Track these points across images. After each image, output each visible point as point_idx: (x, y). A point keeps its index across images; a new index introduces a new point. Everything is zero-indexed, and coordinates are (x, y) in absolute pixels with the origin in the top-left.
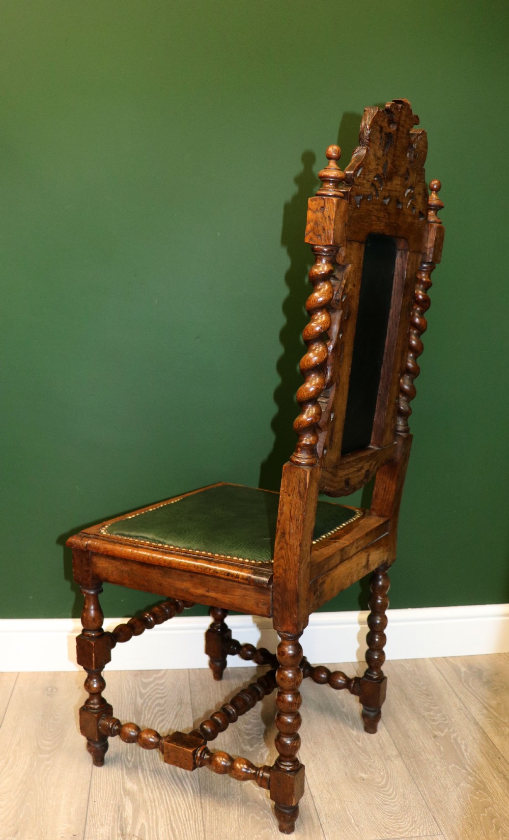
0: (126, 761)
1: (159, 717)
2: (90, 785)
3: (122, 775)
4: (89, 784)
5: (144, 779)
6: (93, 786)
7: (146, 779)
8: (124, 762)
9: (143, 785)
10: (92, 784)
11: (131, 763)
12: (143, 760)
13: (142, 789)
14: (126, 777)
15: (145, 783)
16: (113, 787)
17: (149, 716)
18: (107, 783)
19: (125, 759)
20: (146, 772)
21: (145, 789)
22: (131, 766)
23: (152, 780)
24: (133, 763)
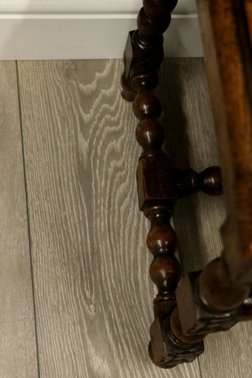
0: (84, 302)
1: (118, 186)
2: (38, 365)
3: (83, 335)
4: (36, 362)
5: (117, 345)
6: (43, 368)
7: (120, 347)
8: (82, 303)
9: (117, 361)
10: (41, 361)
11: (92, 307)
12: (109, 297)
13: (117, 372)
14: (89, 342)
15: (119, 356)
16: (73, 367)
17: (103, 184)
18: (63, 358)
19: (82, 298)
20: (117, 328)
21: (121, 372)
22: (93, 313)
23: (129, 350)
24: (95, 306)
